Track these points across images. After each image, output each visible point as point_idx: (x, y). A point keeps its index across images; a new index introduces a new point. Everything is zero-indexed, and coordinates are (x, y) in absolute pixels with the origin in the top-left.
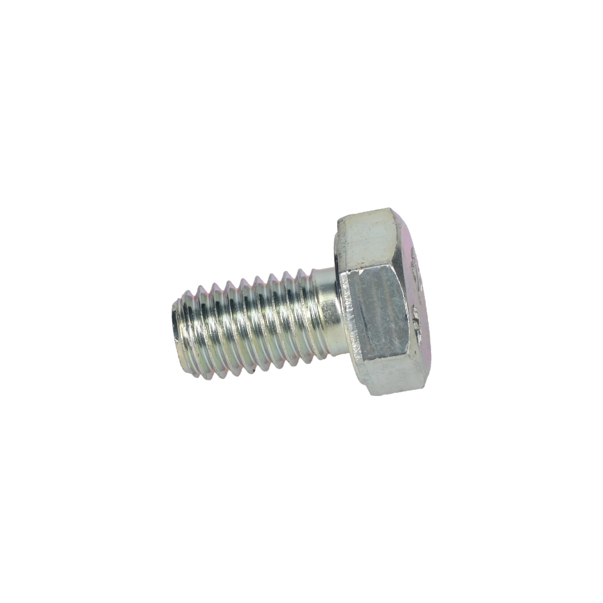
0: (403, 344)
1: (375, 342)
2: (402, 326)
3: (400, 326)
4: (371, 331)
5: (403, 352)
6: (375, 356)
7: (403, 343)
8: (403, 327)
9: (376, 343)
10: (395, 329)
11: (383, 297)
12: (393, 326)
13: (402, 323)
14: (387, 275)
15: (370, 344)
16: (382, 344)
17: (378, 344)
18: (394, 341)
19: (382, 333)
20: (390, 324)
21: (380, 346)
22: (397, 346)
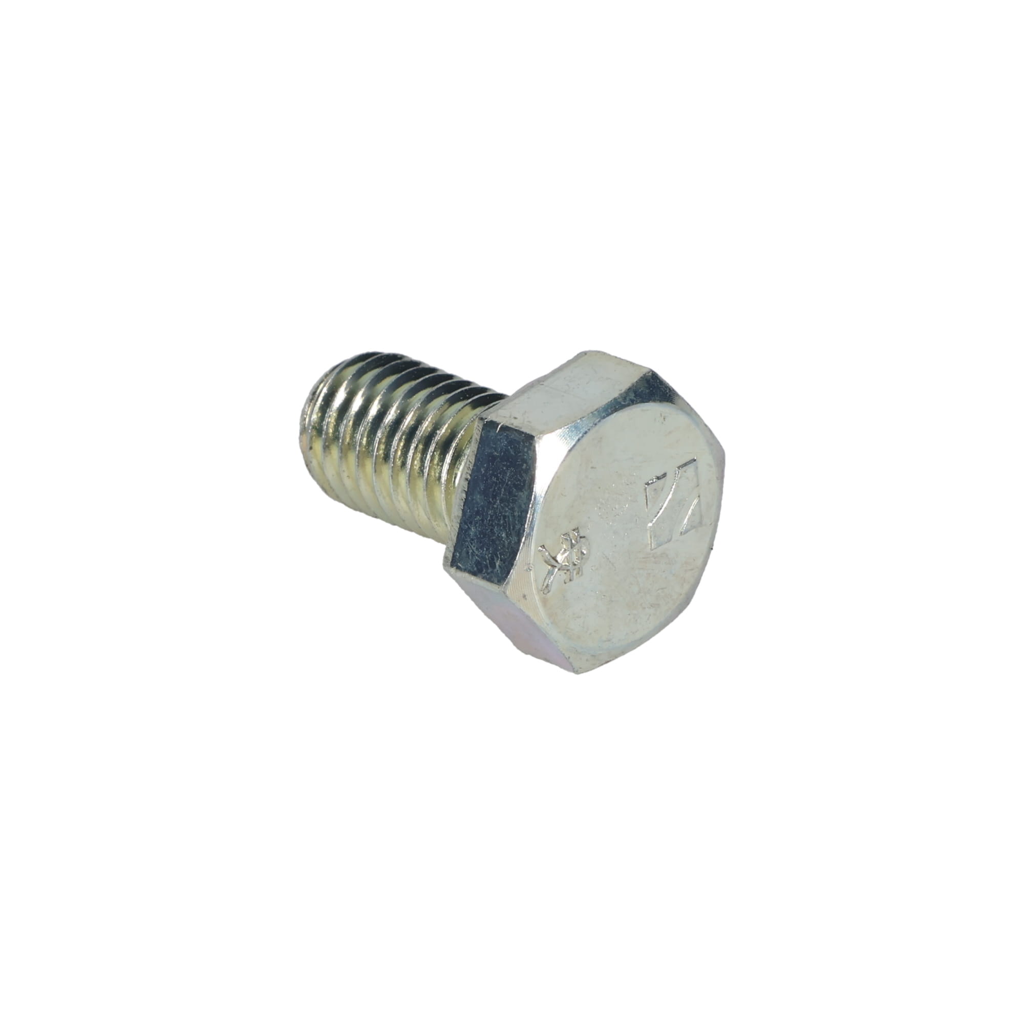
1: (474, 546)
3: (511, 541)
4: (476, 528)
7: (504, 570)
8: (514, 545)
9: (475, 549)
10: (504, 541)
11: (510, 483)
12: (503, 535)
13: (515, 538)
14: (527, 452)
15: (468, 547)
16: (481, 556)
17: (477, 552)
18: (495, 561)
19: (487, 539)
20: (501, 530)
21: (477, 557)
22: (496, 570)
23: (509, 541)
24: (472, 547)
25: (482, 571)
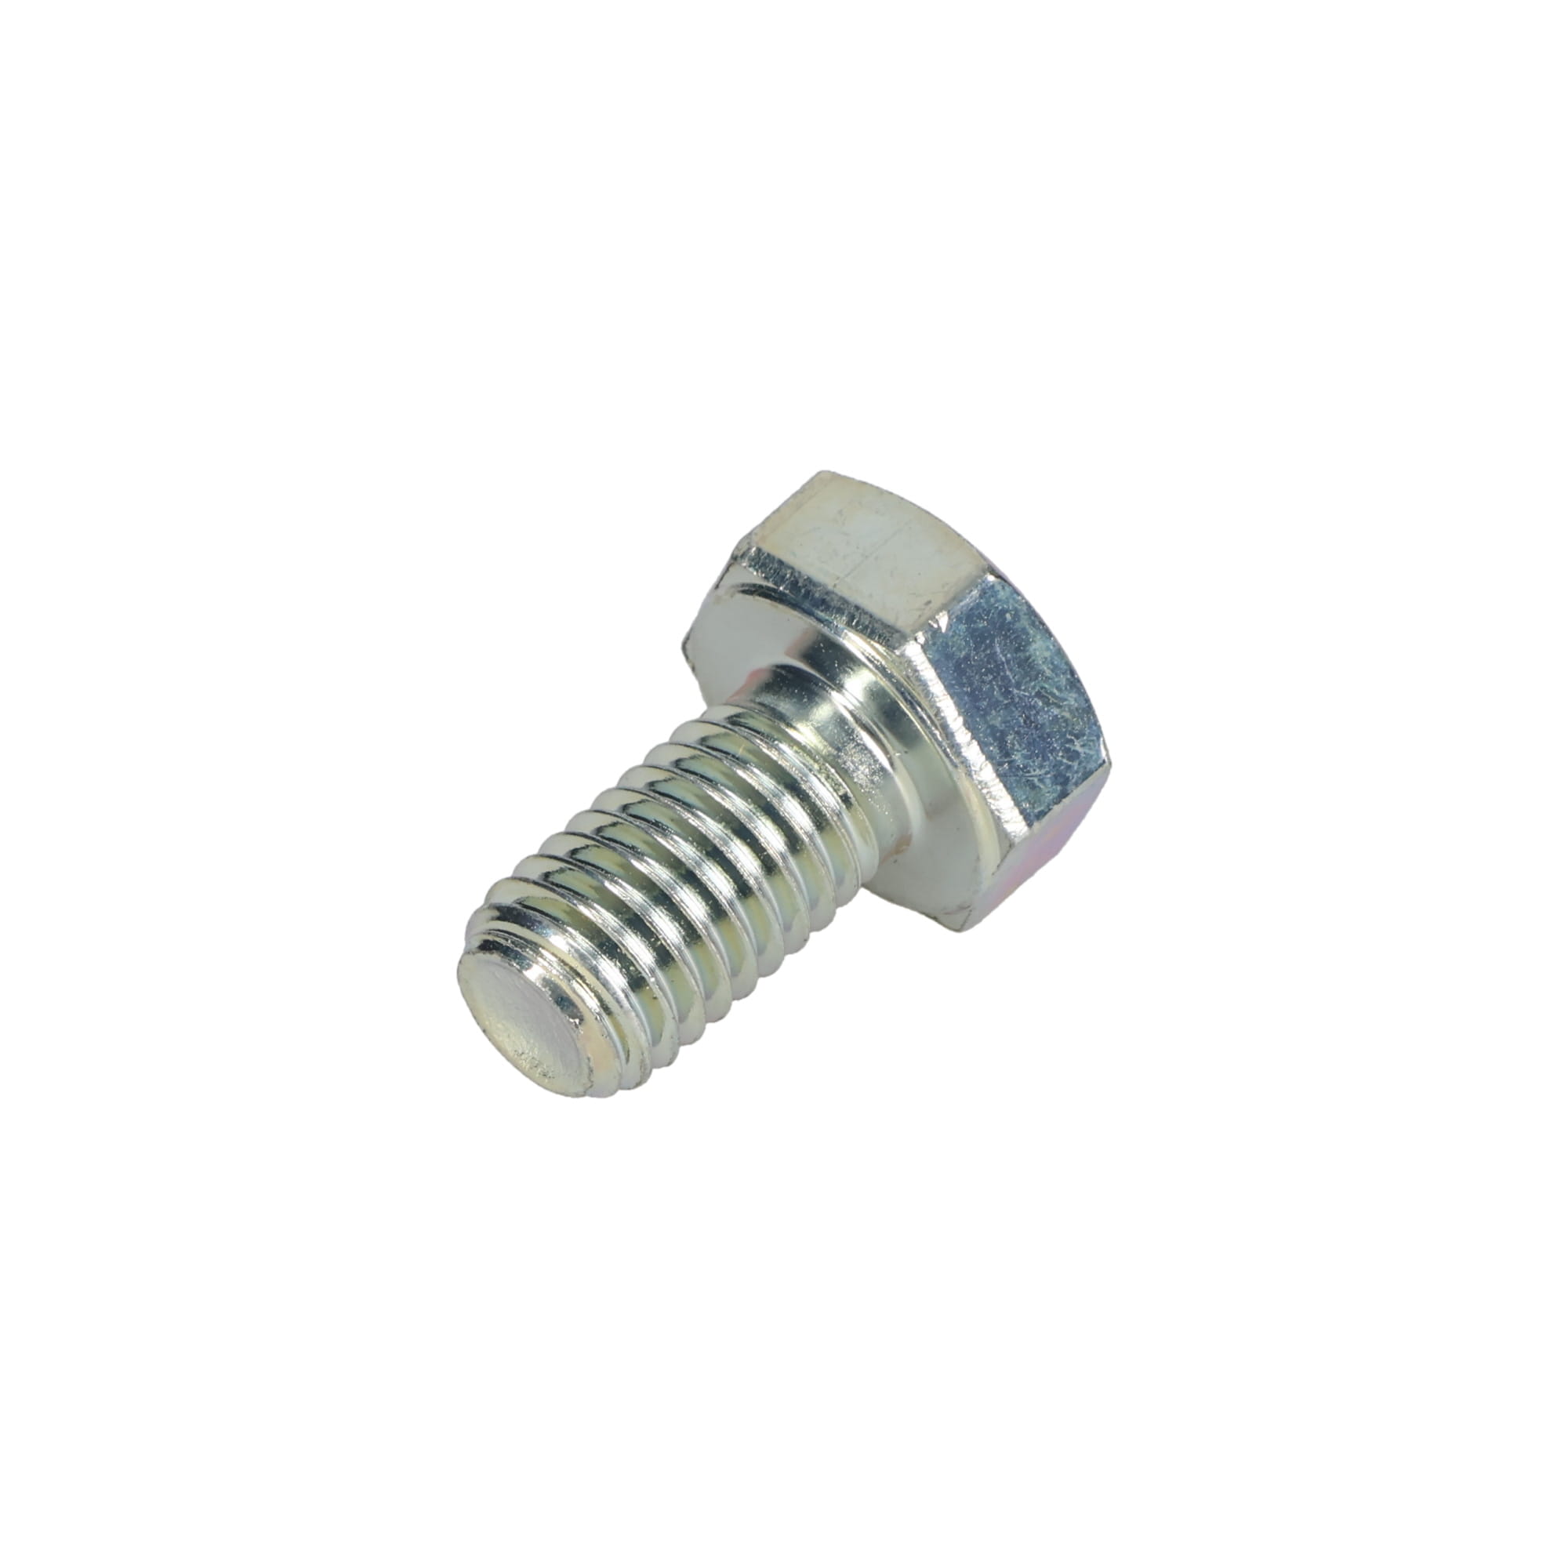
0: (1091, 744)
1: (1034, 770)
2: (1073, 703)
3: (1070, 706)
4: (1017, 751)
5: (1100, 761)
6: (1049, 805)
7: (1093, 741)
8: (1076, 705)
9: (1038, 772)
10: (1063, 717)
11: (1009, 655)
12: (1055, 713)
13: (1070, 695)
14: (997, 601)
15: (1028, 781)
16: (1051, 768)
17: (1043, 771)
18: (1073, 748)
19: (1039, 743)
20: (1048, 711)
21: (1049, 776)
22: (1083, 755)
23: (1067, 709)
24: (1033, 773)
25: (1068, 778)
